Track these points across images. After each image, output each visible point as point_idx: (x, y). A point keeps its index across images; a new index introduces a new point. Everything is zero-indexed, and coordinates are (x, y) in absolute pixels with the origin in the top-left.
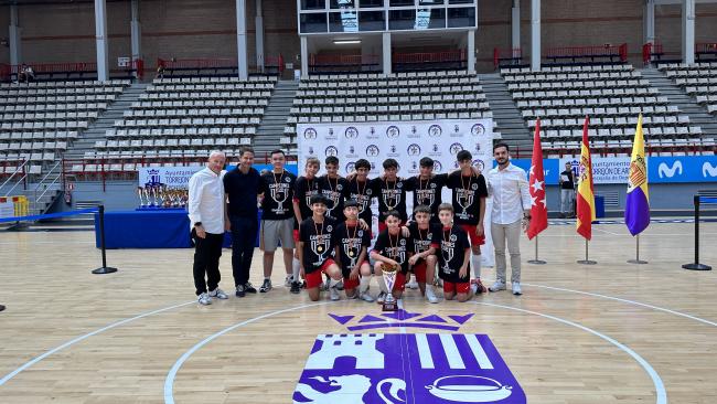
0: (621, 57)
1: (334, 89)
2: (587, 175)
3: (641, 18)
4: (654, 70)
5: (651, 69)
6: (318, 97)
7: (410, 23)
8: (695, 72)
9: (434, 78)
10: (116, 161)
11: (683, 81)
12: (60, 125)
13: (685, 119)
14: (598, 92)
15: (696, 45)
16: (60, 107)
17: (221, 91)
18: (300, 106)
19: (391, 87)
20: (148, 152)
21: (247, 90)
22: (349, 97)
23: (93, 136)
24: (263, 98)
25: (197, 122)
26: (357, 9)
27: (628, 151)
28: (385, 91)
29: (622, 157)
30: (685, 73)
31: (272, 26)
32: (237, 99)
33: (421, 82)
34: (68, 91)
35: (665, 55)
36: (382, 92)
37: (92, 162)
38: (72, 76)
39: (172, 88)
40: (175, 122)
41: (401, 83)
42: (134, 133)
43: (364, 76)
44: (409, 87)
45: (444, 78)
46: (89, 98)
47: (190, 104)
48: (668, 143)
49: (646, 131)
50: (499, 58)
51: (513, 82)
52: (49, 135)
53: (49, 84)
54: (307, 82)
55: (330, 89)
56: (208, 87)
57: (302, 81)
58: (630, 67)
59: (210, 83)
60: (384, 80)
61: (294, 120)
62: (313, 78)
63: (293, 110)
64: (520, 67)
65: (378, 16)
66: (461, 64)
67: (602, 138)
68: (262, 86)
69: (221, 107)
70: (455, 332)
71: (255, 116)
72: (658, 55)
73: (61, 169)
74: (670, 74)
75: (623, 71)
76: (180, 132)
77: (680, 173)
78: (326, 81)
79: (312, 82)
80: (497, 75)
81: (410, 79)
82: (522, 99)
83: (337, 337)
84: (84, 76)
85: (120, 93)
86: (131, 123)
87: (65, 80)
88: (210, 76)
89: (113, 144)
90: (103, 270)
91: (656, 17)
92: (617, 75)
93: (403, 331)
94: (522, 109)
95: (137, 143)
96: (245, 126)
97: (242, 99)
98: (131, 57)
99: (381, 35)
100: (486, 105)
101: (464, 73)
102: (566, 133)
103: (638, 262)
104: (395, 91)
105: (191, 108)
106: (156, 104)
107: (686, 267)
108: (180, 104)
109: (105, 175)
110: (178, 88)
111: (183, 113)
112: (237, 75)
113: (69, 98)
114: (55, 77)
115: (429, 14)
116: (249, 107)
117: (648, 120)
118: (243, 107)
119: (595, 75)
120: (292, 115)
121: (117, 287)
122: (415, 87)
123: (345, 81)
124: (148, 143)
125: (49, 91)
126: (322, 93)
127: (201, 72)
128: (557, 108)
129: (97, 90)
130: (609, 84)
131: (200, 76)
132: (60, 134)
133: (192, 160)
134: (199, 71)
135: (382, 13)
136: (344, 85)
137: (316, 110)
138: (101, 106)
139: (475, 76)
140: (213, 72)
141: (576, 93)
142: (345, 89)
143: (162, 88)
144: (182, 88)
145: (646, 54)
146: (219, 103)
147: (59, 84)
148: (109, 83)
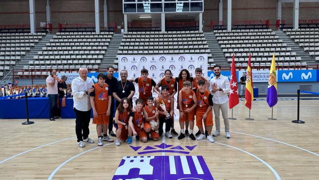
0: (266, 25)
1: (139, 38)
2: (250, 80)
3: (275, 8)
4: (281, 32)
5: (280, 31)
6: (132, 42)
7: (173, 9)
8: (299, 33)
9: (184, 34)
10: (38, 70)
11: (293, 37)
12: (13, 53)
13: (294, 53)
14: (256, 41)
15: (299, 21)
16: (13, 45)
17: (87, 38)
18: (124, 46)
19: (165, 38)
20: (53, 66)
21: (99, 38)
22: (146, 42)
23: (28, 58)
24: (106, 42)
25: (77, 52)
26: (150, 2)
27: (269, 68)
28: (162, 40)
29: (266, 70)
30: (294, 33)
31: (111, 9)
32: (95, 42)
33: (179, 36)
34: (17, 37)
35: (286, 25)
36: (161, 40)
37: (27, 70)
38: (19, 31)
39: (65, 37)
40: (66, 52)
41: (169, 36)
42: (47, 57)
43: (153, 33)
44: (173, 38)
45: (189, 34)
46: (26, 41)
47: (73, 44)
48: (286, 64)
49: (277, 59)
50: (213, 25)
51: (219, 36)
52: (7, 58)
53: (8, 34)
54: (127, 35)
55: (137, 38)
56: (81, 37)
57: (125, 35)
58: (270, 30)
59: (83, 35)
60: (162, 34)
61: (121, 52)
62: (129, 33)
63: (120, 48)
64: (222, 29)
65: (159, 6)
66: (196, 28)
67: (258, 62)
68: (106, 36)
69: (87, 46)
70: (187, 155)
71: (103, 50)
72: (283, 25)
73: (12, 74)
74: (288, 33)
75: (268, 32)
76: (68, 57)
77: (292, 77)
78: (136, 35)
79: (129, 35)
80: (212, 33)
81: (173, 34)
82: (223, 44)
83: (132, 158)
84: (25, 31)
85: (41, 39)
86: (45, 53)
87: (15, 33)
88: (82, 32)
89: (37, 62)
90: (27, 123)
91: (282, 8)
92: (265, 34)
93: (163, 154)
94: (223, 48)
95: (48, 62)
96: (98, 54)
97: (97, 42)
98: (46, 22)
99: (160, 14)
100: (207, 46)
101: (197, 32)
102: (242, 59)
103: (272, 119)
104: (167, 39)
105: (73, 46)
106: (57, 44)
107: (293, 122)
108: (68, 44)
109: (33, 77)
110: (68, 37)
111: (70, 48)
112: (95, 31)
113: (17, 41)
114: (10, 31)
115: (182, 5)
116: (100, 46)
117: (278, 54)
118: (97, 46)
119: (255, 34)
120: (120, 50)
121: (32, 132)
122: (176, 38)
123: (144, 34)
124: (53, 62)
125: (8, 38)
126: (134, 40)
127: (79, 30)
128: (238, 48)
129: (30, 37)
130: (261, 37)
131: (78, 32)
132: (13, 58)
133: (73, 70)
134: (77, 29)
135: (161, 4)
136: (144, 36)
137: (130, 48)
138: (32, 44)
139: (202, 33)
140: (84, 30)
141: (247, 41)
142: (144, 38)
143: (60, 37)
144: (70, 37)
145: (277, 24)
146: (86, 44)
147: (12, 34)
148: (36, 34)
